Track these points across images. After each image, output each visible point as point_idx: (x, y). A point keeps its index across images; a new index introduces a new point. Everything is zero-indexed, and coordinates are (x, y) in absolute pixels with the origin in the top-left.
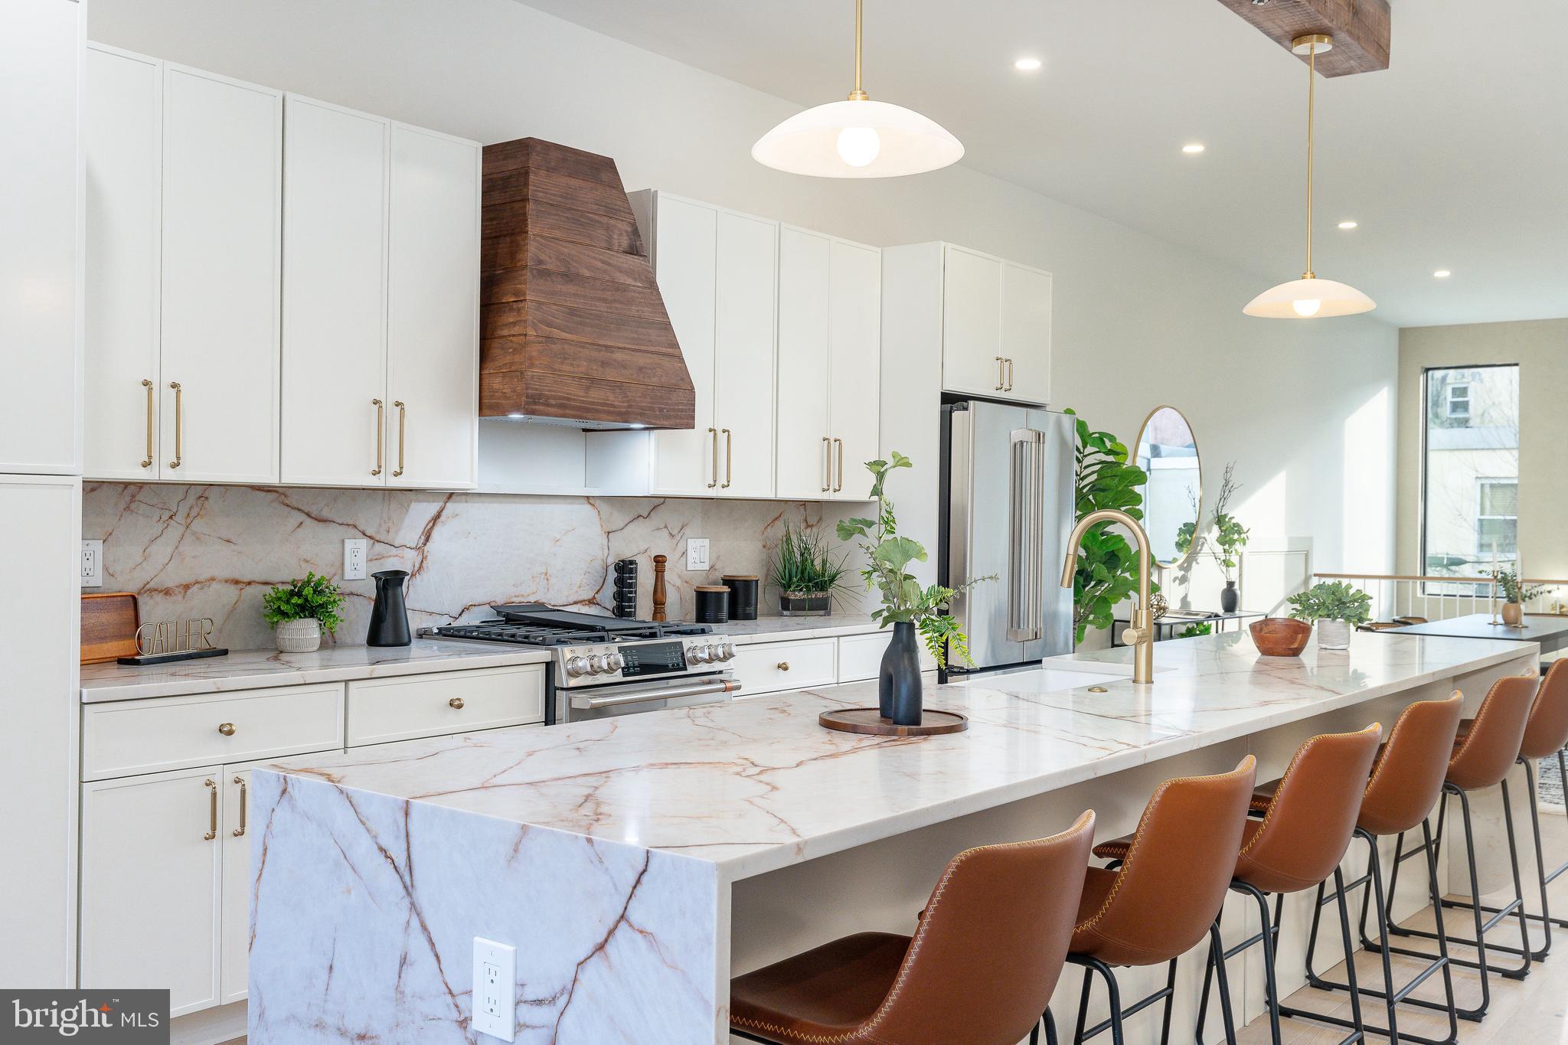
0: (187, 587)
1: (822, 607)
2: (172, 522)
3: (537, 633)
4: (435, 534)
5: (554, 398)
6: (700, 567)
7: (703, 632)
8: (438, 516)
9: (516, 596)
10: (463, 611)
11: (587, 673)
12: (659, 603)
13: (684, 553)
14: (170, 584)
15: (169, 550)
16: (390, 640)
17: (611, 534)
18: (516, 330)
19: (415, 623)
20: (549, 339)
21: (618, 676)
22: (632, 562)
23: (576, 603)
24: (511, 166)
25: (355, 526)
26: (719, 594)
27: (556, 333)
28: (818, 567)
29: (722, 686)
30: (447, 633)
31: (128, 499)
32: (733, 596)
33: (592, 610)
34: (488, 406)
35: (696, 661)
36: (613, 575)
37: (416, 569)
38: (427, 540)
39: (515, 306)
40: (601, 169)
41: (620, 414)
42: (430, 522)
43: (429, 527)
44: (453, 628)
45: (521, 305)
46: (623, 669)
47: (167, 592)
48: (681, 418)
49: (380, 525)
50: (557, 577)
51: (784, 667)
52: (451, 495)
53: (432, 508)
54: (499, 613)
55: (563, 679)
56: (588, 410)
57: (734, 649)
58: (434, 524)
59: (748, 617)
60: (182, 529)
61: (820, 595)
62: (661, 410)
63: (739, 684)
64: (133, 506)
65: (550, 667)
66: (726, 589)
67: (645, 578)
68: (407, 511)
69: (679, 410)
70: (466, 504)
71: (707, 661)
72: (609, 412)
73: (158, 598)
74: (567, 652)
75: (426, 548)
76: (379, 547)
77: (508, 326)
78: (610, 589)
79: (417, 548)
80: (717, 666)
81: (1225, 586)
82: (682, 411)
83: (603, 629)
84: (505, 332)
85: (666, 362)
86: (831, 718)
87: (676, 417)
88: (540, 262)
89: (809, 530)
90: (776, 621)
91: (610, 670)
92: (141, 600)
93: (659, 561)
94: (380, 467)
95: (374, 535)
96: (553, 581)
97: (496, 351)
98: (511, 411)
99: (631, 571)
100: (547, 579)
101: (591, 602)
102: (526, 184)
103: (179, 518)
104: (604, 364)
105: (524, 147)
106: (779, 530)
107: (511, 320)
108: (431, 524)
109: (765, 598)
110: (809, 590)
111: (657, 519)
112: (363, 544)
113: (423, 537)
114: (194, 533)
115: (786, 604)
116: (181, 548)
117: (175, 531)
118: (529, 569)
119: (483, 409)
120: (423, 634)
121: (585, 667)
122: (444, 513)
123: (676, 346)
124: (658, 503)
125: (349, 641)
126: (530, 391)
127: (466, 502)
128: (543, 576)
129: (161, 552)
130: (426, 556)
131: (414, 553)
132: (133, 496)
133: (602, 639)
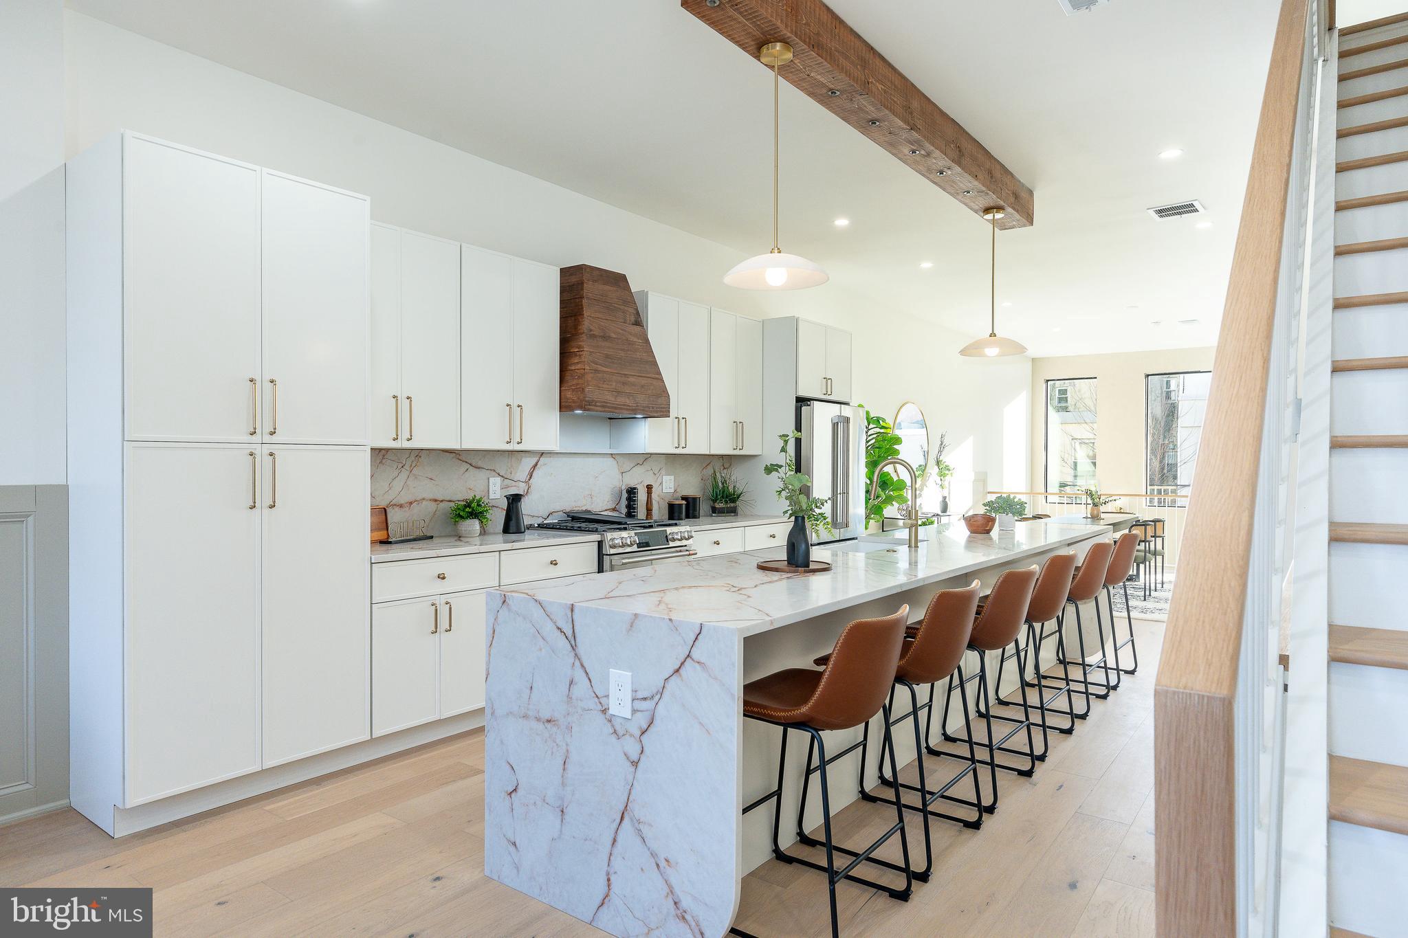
0: (411, 503)
1: (733, 511)
2: (403, 470)
3: (592, 526)
4: (535, 474)
5: (599, 402)
6: (669, 491)
7: (676, 524)
8: (536, 465)
9: (576, 507)
10: (549, 515)
11: (620, 546)
12: (649, 510)
13: (661, 483)
14: (403, 502)
15: (402, 484)
16: (514, 531)
17: (623, 474)
18: (579, 366)
19: (527, 521)
20: (596, 371)
21: (635, 548)
22: (635, 488)
23: (606, 510)
24: (574, 279)
25: (494, 471)
26: (681, 505)
27: (600, 368)
28: (731, 489)
29: (688, 553)
30: (542, 527)
31: (381, 457)
32: (687, 506)
33: (615, 514)
34: (565, 407)
35: (674, 540)
36: (625, 495)
37: (526, 493)
38: (531, 477)
39: (578, 353)
40: (619, 280)
41: (633, 410)
42: (532, 468)
43: (531, 470)
44: (545, 524)
45: (581, 353)
46: (637, 544)
47: (401, 506)
48: (663, 412)
49: (507, 470)
50: (596, 496)
51: (717, 543)
52: (542, 454)
53: (533, 460)
54: (568, 516)
55: (607, 550)
56: (616, 408)
57: (693, 534)
58: (534, 469)
59: (695, 517)
60: (408, 473)
61: (732, 505)
62: (653, 408)
63: (695, 552)
64: (384, 461)
65: (600, 544)
66: (684, 502)
67: (642, 497)
68: (520, 462)
69: (661, 408)
71: (679, 540)
72: (627, 409)
73: (397, 509)
74: (609, 535)
75: (530, 482)
76: (507, 481)
77: (575, 365)
78: (624, 502)
79: (526, 482)
80: (684, 542)
81: (941, 499)
82: (664, 408)
83: (626, 523)
84: (573, 368)
85: (655, 382)
86: (764, 565)
87: (661, 411)
88: (591, 330)
89: (725, 471)
90: (709, 519)
91: (631, 545)
92: (388, 510)
93: (649, 488)
94: (510, 439)
95: (504, 475)
96: (594, 498)
97: (568, 377)
98: (577, 409)
99: (634, 493)
100: (592, 497)
101: (614, 510)
102: (582, 289)
103: (407, 467)
104: (624, 384)
105: (580, 269)
106: (710, 471)
107: (576, 361)
109: (704, 507)
110: (726, 502)
111: (647, 466)
112: (499, 479)
113: (528, 476)
114: (414, 475)
115: (714, 510)
116: (408, 483)
117: (404, 474)
118: (582, 492)
119: (561, 408)
120: (530, 527)
121: (619, 543)
122: (539, 463)
123: (659, 373)
124: (648, 457)
125: (492, 531)
126: (587, 399)
127: (550, 457)
128: (589, 496)
129: (398, 485)
130: (531, 486)
131: (524, 484)
132: (384, 456)
133: (625, 529)
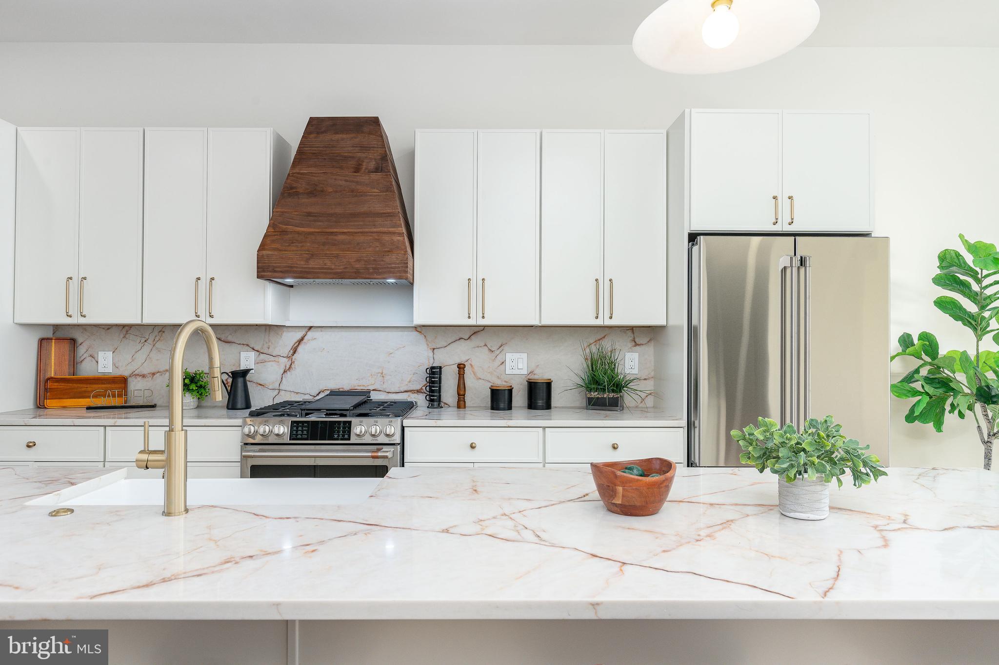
0: (154, 374)
1: (615, 404)
2: (146, 343)
4: (300, 349)
6: (518, 372)
8: (302, 339)
9: (358, 386)
10: (320, 393)
12: (460, 395)
13: (502, 363)
14: (145, 372)
15: (145, 357)
17: (435, 350)
22: (439, 368)
25: (248, 345)
26: (505, 391)
27: (290, 228)
28: (619, 375)
31: (125, 333)
36: (424, 375)
37: (287, 368)
38: (294, 352)
42: (296, 343)
43: (295, 345)
47: (144, 376)
49: (263, 345)
50: (390, 375)
52: (310, 328)
53: (299, 335)
58: (299, 344)
60: (151, 347)
64: (127, 336)
67: (450, 377)
68: (281, 337)
70: (321, 333)
73: (139, 379)
75: (294, 357)
76: (262, 356)
78: (424, 383)
79: (287, 357)
92: (130, 380)
93: (461, 367)
95: (260, 350)
96: (388, 377)
99: (439, 373)
100: (383, 377)
101: (419, 391)
103: (150, 341)
104: (324, 243)
108: (297, 344)
111: (477, 340)
112: (252, 354)
113: (292, 351)
114: (157, 349)
115: (590, 401)
116: (151, 355)
117: (147, 348)
118: (368, 370)
122: (306, 338)
124: (478, 330)
127: (322, 331)
128: (380, 374)
129: (141, 356)
130: (294, 362)
131: (284, 360)
132: (127, 331)
